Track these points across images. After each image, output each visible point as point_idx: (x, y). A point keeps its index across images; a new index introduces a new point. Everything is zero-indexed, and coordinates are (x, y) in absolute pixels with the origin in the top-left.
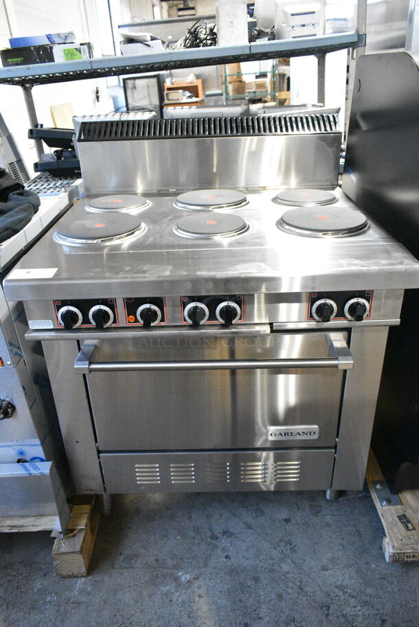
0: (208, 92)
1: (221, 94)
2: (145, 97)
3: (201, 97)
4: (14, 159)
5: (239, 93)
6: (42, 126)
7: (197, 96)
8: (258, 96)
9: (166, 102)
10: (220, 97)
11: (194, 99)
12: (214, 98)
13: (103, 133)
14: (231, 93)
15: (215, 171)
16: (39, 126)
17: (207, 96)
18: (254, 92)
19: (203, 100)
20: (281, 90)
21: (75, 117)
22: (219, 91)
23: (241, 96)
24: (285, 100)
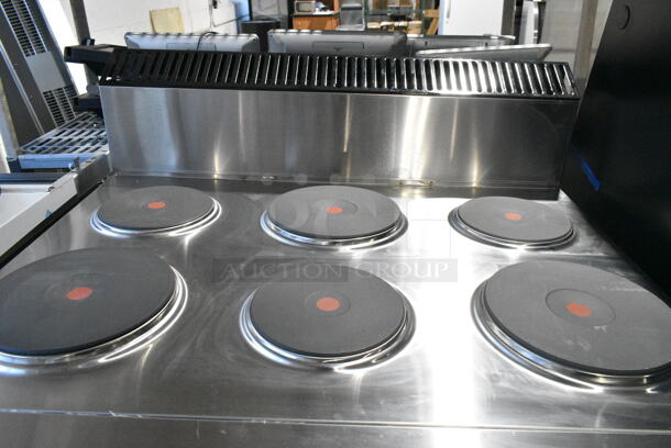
0: (344, 5)
1: (361, 9)
2: (274, 6)
3: (337, 10)
4: (62, 84)
5: (381, 8)
6: (93, 41)
7: (332, 9)
8: (402, 12)
9: (297, 13)
10: (358, 11)
11: (328, 12)
12: (351, 12)
13: (148, 69)
14: (371, 8)
15: (345, 150)
16: (89, 42)
17: (343, 9)
18: (397, 8)
19: (338, 14)
20: (428, 8)
21: (129, 34)
22: (357, 5)
23: (383, 11)
24: (432, 19)
